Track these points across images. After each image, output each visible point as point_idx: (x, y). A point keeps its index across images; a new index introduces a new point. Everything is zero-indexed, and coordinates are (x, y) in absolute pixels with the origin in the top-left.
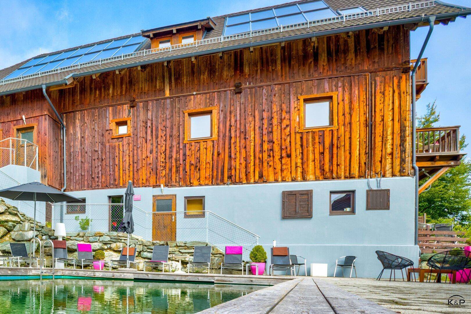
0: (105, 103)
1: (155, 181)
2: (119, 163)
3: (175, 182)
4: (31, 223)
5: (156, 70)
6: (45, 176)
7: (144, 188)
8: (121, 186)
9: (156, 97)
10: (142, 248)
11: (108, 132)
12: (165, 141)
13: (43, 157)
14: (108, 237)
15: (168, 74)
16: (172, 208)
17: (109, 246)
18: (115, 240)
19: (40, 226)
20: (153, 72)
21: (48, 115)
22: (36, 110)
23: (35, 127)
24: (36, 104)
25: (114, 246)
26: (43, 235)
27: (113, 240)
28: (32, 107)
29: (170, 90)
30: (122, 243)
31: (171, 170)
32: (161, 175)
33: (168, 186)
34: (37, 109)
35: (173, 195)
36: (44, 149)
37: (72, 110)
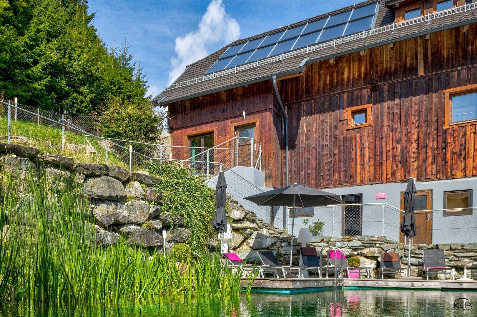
0: (337, 89)
1: (403, 175)
2: (356, 157)
3: (430, 175)
4: (269, 229)
5: (406, 46)
6: (270, 177)
7: (388, 184)
8: (358, 183)
9: (405, 77)
10: (403, 253)
11: (341, 123)
12: (419, 126)
13: (267, 155)
14: (359, 241)
15: (422, 48)
16: (428, 206)
17: (359, 251)
18: (368, 245)
19: (278, 233)
20: (402, 48)
21: (273, 109)
22: (258, 105)
23: (258, 123)
24: (258, 97)
25: (366, 251)
26: (281, 242)
27: (365, 245)
28: (254, 101)
29: (425, 67)
30: (377, 248)
31: (425, 161)
32: (412, 167)
33: (421, 179)
34: (259, 103)
35: (428, 190)
36: (268, 147)
37: (296, 100)
